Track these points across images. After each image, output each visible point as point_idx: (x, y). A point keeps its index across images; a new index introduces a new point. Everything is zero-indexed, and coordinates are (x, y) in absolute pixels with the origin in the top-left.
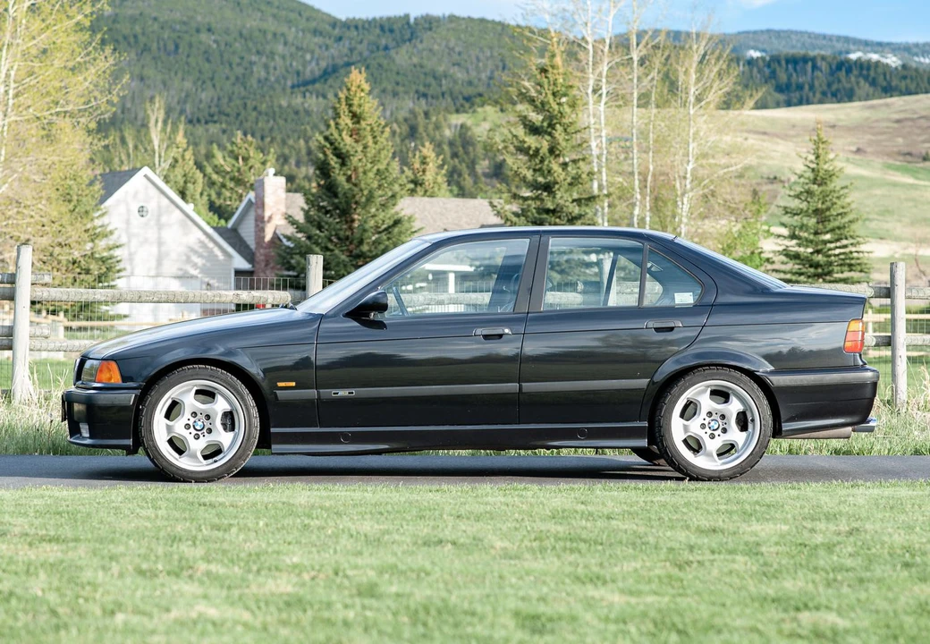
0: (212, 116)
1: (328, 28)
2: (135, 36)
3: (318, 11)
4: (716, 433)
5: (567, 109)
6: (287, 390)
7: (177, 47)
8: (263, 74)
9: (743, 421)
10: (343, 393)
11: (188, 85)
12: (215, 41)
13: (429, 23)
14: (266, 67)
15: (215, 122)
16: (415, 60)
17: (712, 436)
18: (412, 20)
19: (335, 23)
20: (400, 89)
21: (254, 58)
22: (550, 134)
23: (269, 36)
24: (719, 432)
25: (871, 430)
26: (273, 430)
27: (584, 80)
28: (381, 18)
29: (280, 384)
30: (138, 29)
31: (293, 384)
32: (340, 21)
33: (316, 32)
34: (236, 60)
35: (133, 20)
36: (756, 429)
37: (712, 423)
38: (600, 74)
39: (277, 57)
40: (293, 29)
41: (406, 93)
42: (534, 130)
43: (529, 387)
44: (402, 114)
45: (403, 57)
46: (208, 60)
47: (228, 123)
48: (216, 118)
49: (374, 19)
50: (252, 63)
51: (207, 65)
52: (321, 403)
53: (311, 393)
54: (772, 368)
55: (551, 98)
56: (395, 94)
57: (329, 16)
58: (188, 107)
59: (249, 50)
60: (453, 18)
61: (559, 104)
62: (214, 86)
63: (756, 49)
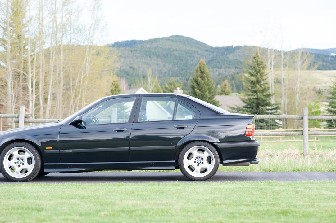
0: (177, 74)
1: (210, 49)
2: (156, 53)
3: (207, 45)
4: (200, 164)
5: (261, 69)
6: (49, 150)
7: (167, 55)
8: (192, 63)
9: (209, 160)
10: (69, 151)
11: (170, 66)
12: (178, 54)
13: (238, 48)
14: (192, 60)
15: (178, 76)
16: (235, 58)
17: (198, 165)
18: (234, 47)
19: (212, 48)
20: (230, 66)
21: (189, 58)
22: (256, 76)
23: (193, 52)
24: (201, 164)
25: (257, 163)
26: (44, 164)
27: (267, 60)
28: (225, 47)
29: (47, 148)
30: (156, 51)
31: (51, 148)
32: (213, 47)
33: (207, 51)
34: (184, 59)
35: (155, 48)
36: (213, 163)
37: (198, 161)
38: (272, 58)
39: (195, 58)
40: (200, 50)
41: (232, 67)
42: (252, 75)
43: (133, 148)
44: (231, 73)
45: (231, 57)
46: (176, 59)
47: (182, 77)
48: (178, 75)
49: (223, 47)
50: (188, 59)
51: (176, 60)
52: (61, 154)
53: (58, 151)
54: (220, 141)
55: (256, 65)
56: (229, 68)
57: (210, 46)
58: (171, 72)
59: (187, 56)
60: (245, 46)
61: (259, 67)
62: (178, 66)
63: (333, 53)
